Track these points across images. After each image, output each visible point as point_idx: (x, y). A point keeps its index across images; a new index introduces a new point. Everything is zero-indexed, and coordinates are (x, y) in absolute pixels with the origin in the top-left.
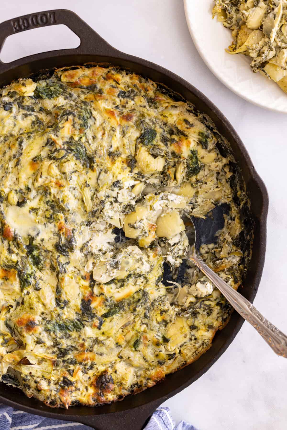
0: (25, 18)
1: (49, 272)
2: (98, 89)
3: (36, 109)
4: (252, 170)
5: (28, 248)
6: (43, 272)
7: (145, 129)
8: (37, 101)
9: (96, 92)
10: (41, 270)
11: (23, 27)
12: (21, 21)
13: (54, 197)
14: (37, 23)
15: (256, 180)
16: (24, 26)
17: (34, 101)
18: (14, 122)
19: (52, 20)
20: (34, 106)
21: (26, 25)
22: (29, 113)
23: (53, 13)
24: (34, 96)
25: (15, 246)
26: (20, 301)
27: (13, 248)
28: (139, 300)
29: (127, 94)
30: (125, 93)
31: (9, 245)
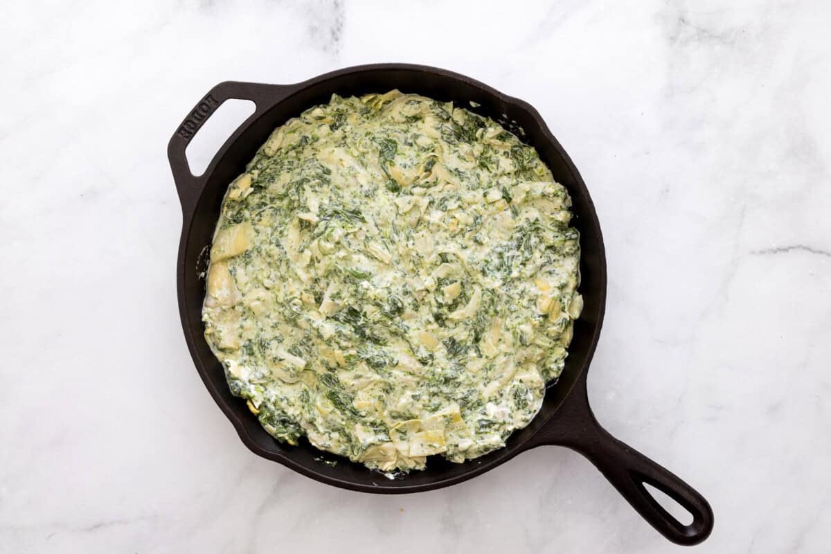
0: (187, 121)
1: (393, 340)
2: (310, 137)
3: (268, 202)
4: (501, 97)
5: (358, 334)
6: (389, 344)
7: (380, 144)
8: (263, 194)
9: (310, 142)
10: (385, 344)
11: (192, 131)
12: (186, 126)
13: (346, 271)
14: (203, 117)
15: (512, 102)
16: (192, 128)
17: (258, 195)
18: (254, 229)
19: (212, 102)
20: (263, 200)
21: (192, 126)
22: (261, 210)
23: (209, 96)
24: (255, 190)
25: (345, 341)
26: (388, 388)
27: (344, 344)
28: (492, 301)
29: (337, 124)
30: (335, 124)
31: (338, 343)
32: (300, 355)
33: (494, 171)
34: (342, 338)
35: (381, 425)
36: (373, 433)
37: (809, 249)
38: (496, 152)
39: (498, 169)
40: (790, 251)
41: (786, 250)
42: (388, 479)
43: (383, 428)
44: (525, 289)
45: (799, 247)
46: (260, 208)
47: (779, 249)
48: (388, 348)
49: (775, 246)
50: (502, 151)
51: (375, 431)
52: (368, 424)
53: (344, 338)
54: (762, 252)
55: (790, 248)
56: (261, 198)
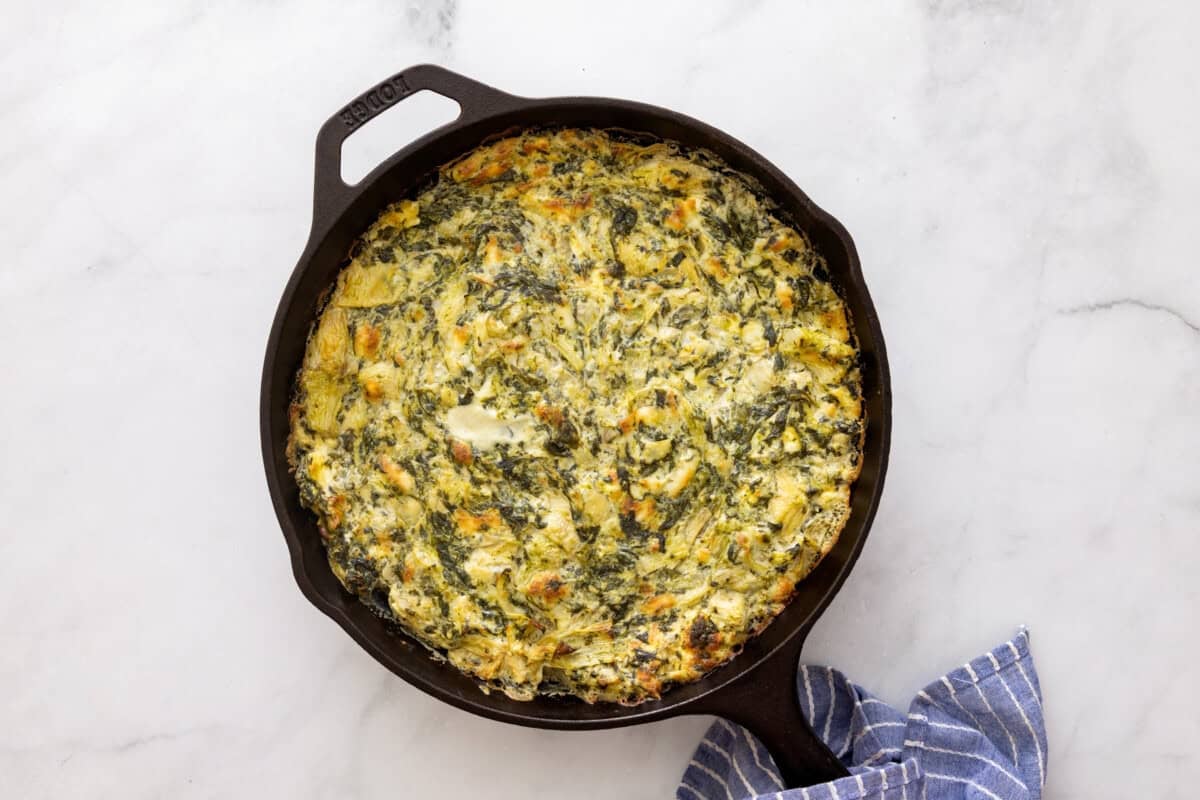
0: (358, 103)
1: (551, 492)
2: (519, 175)
3: (435, 244)
5: (503, 467)
6: (541, 496)
7: (616, 210)
8: (429, 231)
9: (516, 180)
10: (537, 494)
11: (360, 120)
12: (353, 110)
13: (514, 369)
14: (381, 103)
16: (362, 115)
17: (423, 232)
18: (405, 277)
19: (401, 88)
20: (428, 240)
21: (364, 112)
22: (423, 253)
23: (399, 78)
24: (421, 224)
25: (481, 471)
26: (521, 555)
27: (480, 475)
28: (708, 481)
29: (566, 166)
30: (563, 165)
31: (471, 473)
32: (413, 473)
33: (764, 298)
34: (479, 465)
35: (494, 608)
36: (480, 615)
37: (1138, 303)
38: (776, 273)
39: (771, 296)
40: (1115, 307)
41: (1108, 306)
42: (482, 692)
43: (495, 613)
44: (761, 481)
45: (1126, 301)
46: (422, 250)
47: (1100, 306)
48: (538, 501)
49: (1092, 302)
50: (784, 275)
51: (484, 615)
52: (477, 600)
53: (482, 468)
54: (1074, 311)
55: (1114, 303)
56: (426, 237)
